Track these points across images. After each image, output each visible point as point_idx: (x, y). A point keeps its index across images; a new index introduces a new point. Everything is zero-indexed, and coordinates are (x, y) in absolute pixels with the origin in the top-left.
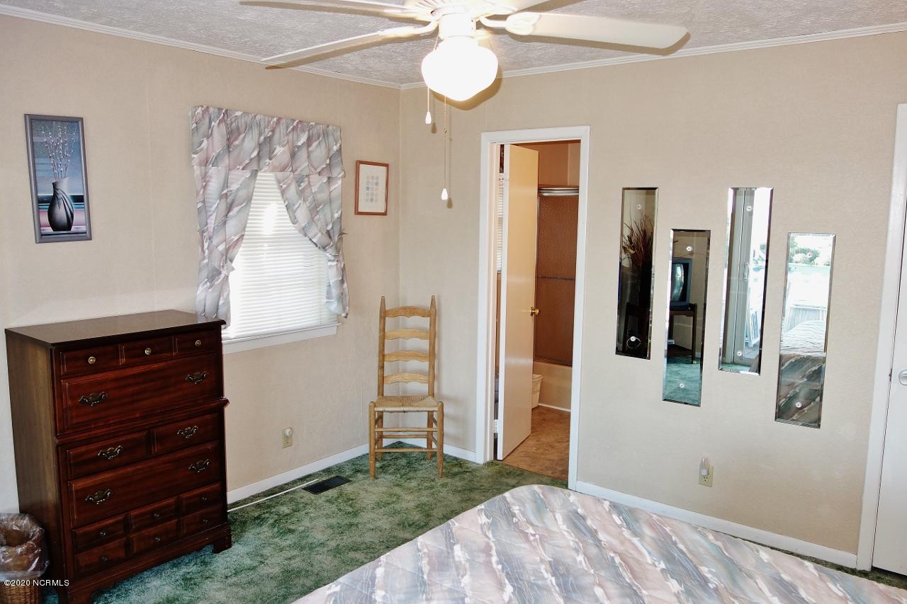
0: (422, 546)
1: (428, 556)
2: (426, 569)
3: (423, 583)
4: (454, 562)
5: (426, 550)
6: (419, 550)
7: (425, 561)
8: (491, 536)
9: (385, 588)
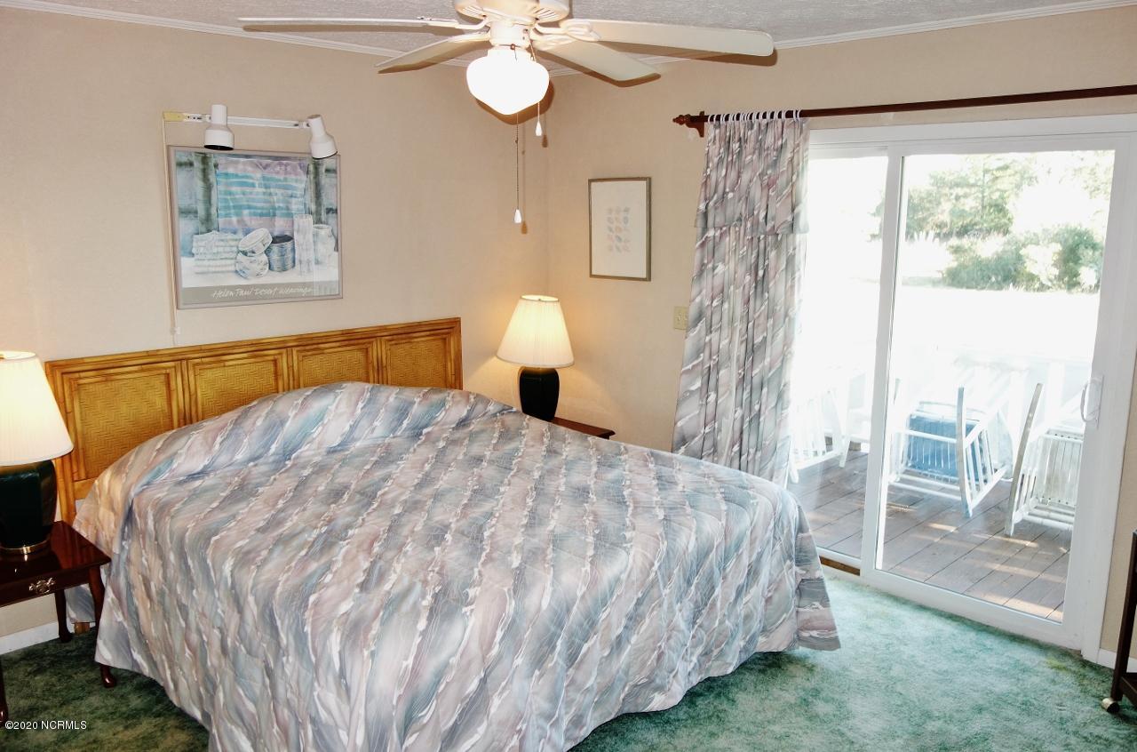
0: (549, 570)
1: (545, 560)
2: (549, 551)
3: (554, 542)
4: (523, 553)
5: (547, 566)
6: (553, 566)
7: (549, 557)
8: (476, 574)
9: (587, 543)
